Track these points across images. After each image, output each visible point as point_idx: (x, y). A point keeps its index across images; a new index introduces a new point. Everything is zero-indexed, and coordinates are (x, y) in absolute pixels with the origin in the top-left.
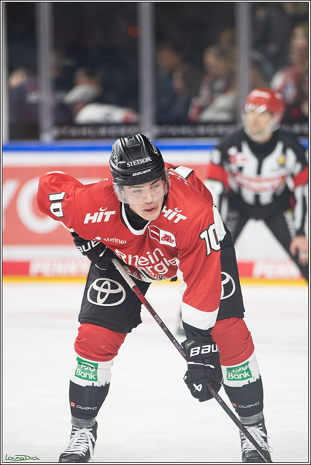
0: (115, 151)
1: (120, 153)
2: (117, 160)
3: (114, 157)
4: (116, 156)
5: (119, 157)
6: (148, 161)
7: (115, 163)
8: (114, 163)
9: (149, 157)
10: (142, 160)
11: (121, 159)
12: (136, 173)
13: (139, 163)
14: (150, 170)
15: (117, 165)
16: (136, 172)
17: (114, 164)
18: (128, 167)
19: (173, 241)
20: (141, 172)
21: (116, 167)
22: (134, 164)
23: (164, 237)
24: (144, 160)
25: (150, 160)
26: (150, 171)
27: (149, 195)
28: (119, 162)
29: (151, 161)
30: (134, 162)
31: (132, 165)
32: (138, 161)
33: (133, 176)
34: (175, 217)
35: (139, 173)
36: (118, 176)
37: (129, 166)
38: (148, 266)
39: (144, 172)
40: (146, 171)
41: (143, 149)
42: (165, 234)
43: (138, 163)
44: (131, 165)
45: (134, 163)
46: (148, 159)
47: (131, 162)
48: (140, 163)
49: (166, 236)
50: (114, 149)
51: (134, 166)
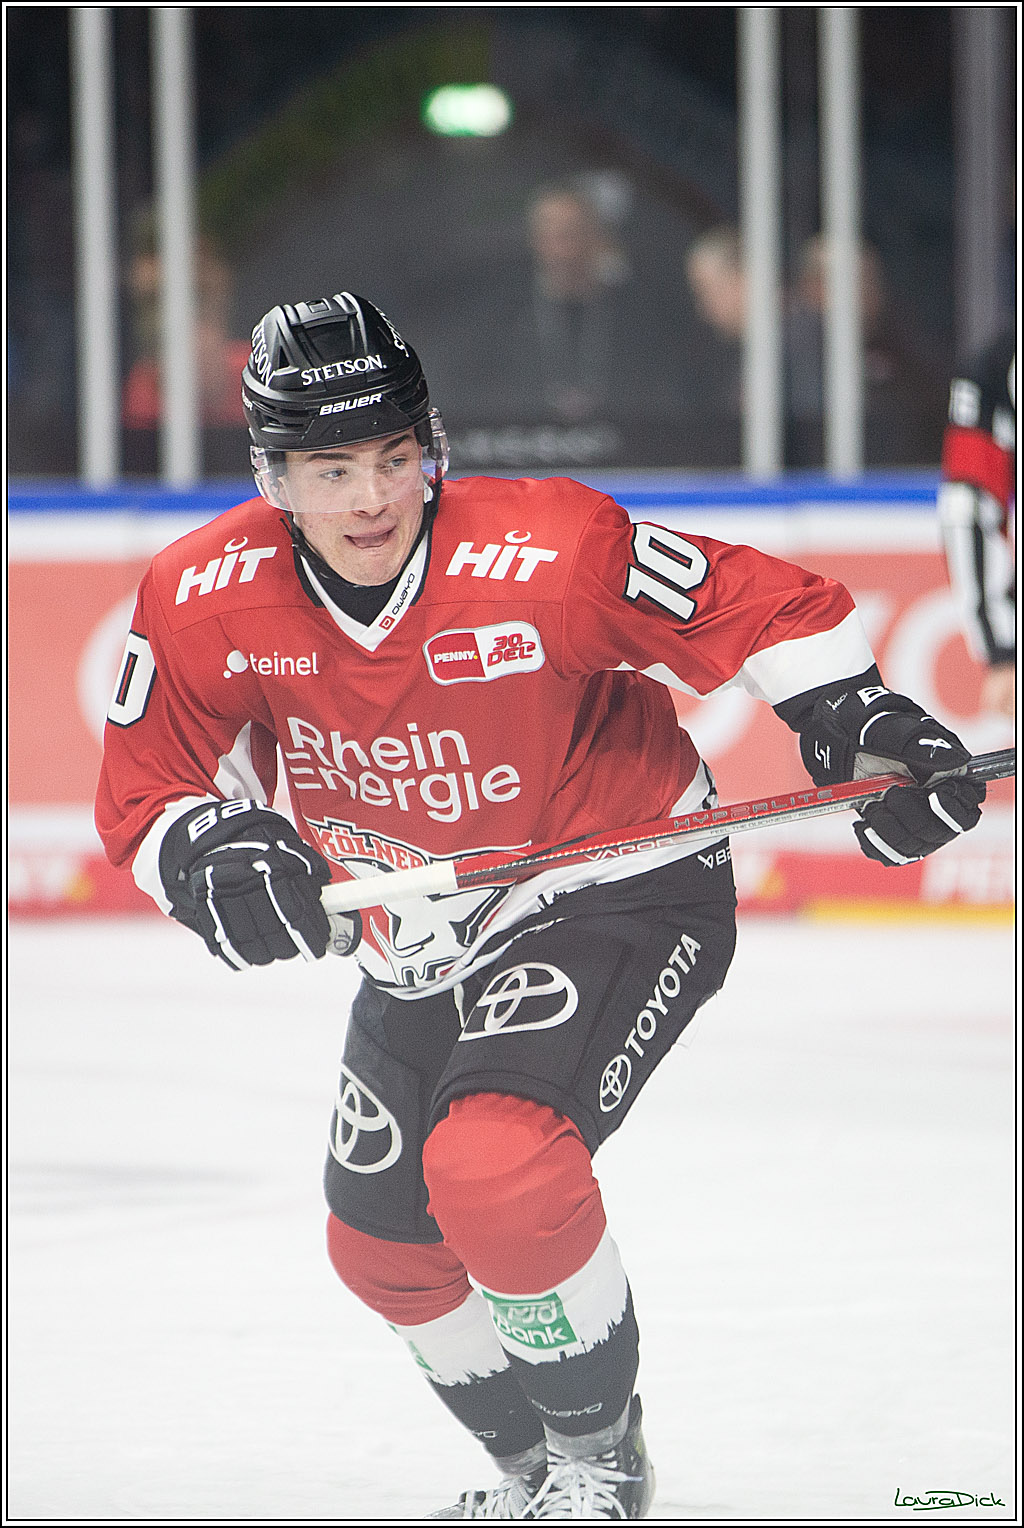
0: (263, 340)
1: (281, 343)
2: (270, 365)
3: (259, 361)
4: (266, 355)
5: (275, 356)
6: (372, 368)
7: (262, 379)
8: (257, 377)
9: (378, 356)
10: (352, 364)
11: (282, 362)
12: (331, 406)
13: (343, 371)
14: (379, 395)
15: (268, 382)
16: (333, 402)
17: (258, 383)
18: (305, 383)
19: (532, 647)
20: (348, 402)
21: (264, 391)
22: (327, 377)
23: (497, 651)
24: (362, 365)
25: (379, 364)
26: (379, 401)
27: (371, 489)
28: (274, 373)
29: (385, 367)
30: (324, 368)
31: (318, 379)
32: (338, 365)
33: (322, 413)
34: (517, 563)
35: (343, 406)
36: (271, 420)
37: (307, 381)
38: (403, 775)
39: (360, 402)
40: (367, 398)
41: (358, 332)
42: (496, 639)
43: (340, 373)
44: (314, 378)
45: (326, 372)
46: (373, 362)
47: (316, 371)
48: (347, 372)
49: (502, 641)
50: (258, 335)
51: (325, 383)
